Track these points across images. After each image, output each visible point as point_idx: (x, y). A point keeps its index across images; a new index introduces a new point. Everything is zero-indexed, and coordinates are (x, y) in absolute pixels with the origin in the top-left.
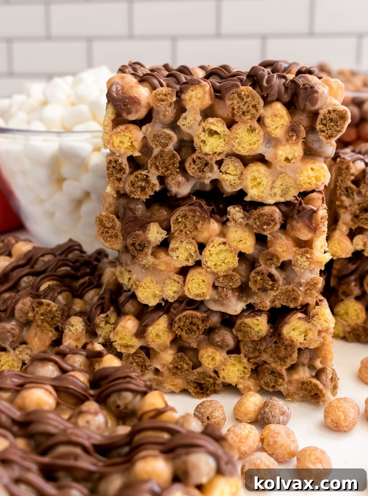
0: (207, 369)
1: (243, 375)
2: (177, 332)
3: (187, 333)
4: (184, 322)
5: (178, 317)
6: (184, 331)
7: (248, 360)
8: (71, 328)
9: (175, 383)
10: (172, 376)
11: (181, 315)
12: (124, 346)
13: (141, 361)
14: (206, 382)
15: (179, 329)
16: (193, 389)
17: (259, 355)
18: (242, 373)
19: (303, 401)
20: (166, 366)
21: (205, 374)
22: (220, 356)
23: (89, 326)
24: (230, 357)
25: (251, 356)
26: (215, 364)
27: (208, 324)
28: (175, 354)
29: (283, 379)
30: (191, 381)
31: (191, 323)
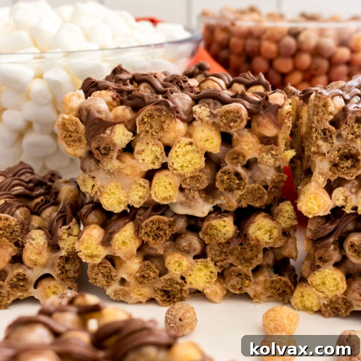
0: (174, 276)
1: (210, 280)
2: (144, 238)
3: (154, 239)
4: (150, 227)
5: (145, 222)
6: (151, 237)
7: (215, 265)
8: (32, 242)
9: (142, 293)
10: (139, 285)
11: (148, 221)
12: (90, 257)
13: (107, 272)
14: (173, 289)
15: (146, 235)
16: (160, 297)
17: (226, 257)
18: (209, 278)
19: (268, 302)
20: (133, 275)
21: (172, 281)
22: (186, 261)
23: (51, 239)
24: (197, 262)
25: (218, 259)
26: (182, 270)
27: (175, 229)
28: (141, 263)
29: (250, 280)
30: (158, 289)
31: (158, 229)
